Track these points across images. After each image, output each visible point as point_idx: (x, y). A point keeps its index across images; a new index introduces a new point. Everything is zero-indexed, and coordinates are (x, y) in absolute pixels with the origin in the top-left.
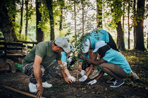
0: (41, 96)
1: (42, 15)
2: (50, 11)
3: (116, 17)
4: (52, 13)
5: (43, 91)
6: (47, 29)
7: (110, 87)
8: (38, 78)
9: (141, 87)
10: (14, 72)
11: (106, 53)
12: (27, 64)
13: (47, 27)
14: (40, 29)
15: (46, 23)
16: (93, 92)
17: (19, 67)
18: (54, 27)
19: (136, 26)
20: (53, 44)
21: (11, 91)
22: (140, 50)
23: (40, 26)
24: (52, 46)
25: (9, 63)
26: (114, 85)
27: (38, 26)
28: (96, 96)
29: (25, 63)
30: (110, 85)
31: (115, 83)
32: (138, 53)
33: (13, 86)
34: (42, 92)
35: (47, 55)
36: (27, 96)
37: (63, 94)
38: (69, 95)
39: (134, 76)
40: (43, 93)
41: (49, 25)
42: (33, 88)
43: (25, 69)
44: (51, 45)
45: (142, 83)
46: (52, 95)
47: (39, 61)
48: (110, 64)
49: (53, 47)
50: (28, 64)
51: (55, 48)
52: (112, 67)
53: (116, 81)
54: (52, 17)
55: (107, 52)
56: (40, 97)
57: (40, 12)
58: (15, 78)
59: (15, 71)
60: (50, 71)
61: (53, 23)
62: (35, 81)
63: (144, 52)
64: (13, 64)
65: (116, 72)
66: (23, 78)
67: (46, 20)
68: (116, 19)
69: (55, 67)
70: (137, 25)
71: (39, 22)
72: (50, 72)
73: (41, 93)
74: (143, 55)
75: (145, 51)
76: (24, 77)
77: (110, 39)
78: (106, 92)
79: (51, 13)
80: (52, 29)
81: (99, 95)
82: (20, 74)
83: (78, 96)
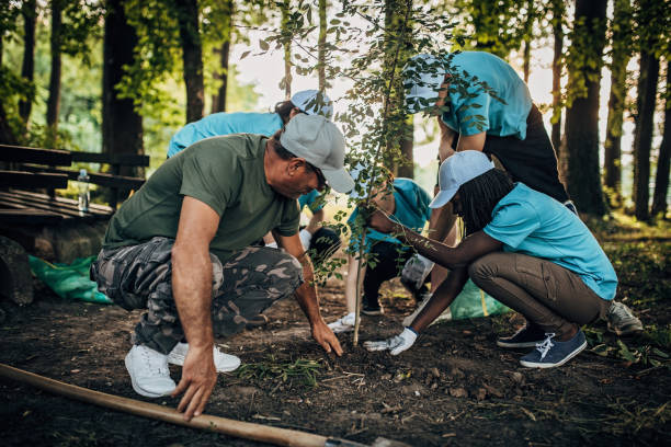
0: (196, 413)
1: (140, 38)
2: (185, 15)
4: (195, 23)
6: (163, 103)
8: (193, 314)
9: (666, 368)
10: (24, 299)
12: (125, 247)
13: (160, 97)
14: (129, 101)
15: (157, 73)
16: (459, 392)
17: (47, 273)
18: (203, 94)
19: (583, 98)
20: (271, 148)
21: (32, 388)
23: (129, 91)
24: (265, 159)
26: (543, 356)
27: (119, 86)
28: (481, 410)
29: (118, 241)
30: (519, 358)
31: (545, 347)
33: (34, 366)
34: (205, 391)
35: (239, 203)
37: (309, 402)
38: (341, 406)
41: (178, 82)
43: (117, 271)
44: (261, 155)
46: (257, 406)
47: (205, 229)
48: (522, 258)
50: (132, 245)
52: (530, 271)
53: (548, 340)
54: (195, 42)
56: (192, 416)
57: (129, 22)
58: (34, 329)
59: (30, 294)
60: (239, 286)
61: (199, 73)
63: (600, 222)
64: (18, 258)
65: (550, 296)
66: (75, 327)
67: (160, 64)
69: (264, 266)
70: (586, 95)
71: (126, 67)
72: (239, 292)
73: (200, 398)
75: (606, 218)
76: (81, 322)
78: (518, 391)
79: (189, 25)
80: (194, 102)
81: (493, 405)
82: (59, 311)
83: (391, 414)
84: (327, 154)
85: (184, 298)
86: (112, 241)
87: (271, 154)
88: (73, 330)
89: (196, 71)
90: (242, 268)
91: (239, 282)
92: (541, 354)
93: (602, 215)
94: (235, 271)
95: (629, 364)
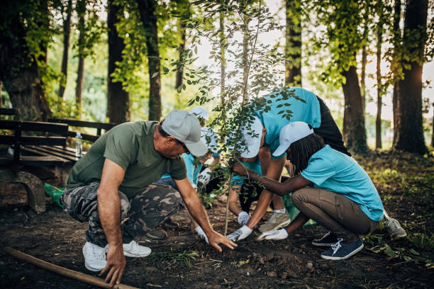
0: (117, 283)
1: (125, 45)
2: (148, 34)
3: (342, 55)
4: (155, 38)
5: (124, 266)
6: (140, 84)
7: (321, 258)
8: (111, 228)
9: (413, 262)
10: (40, 209)
11: (311, 159)
12: (77, 187)
13: (138, 81)
14: (119, 84)
15: (136, 67)
16: (272, 274)
17: (55, 194)
18: (160, 81)
19: (401, 80)
20: (157, 129)
21: (30, 265)
22: (410, 151)
23: (119, 78)
24: (155, 136)
25: (26, 183)
27: (113, 75)
28: (281, 285)
29: (74, 183)
30: (320, 253)
31: (337, 247)
32: (406, 159)
33: (36, 251)
35: (137, 161)
36: (76, 280)
37: (182, 277)
38: (200, 280)
39: (393, 229)
40: (125, 272)
41: (145, 73)
42: (95, 257)
43: (72, 201)
44: (151, 134)
45: (416, 249)
46: (152, 278)
47: (116, 179)
48: (323, 192)
49: (157, 139)
50: (81, 186)
51: (161, 143)
52: (328, 200)
54: (155, 50)
55: (313, 156)
56: (115, 283)
57: (119, 35)
59: (44, 207)
60: (144, 209)
61: (157, 68)
62: (101, 237)
63: (421, 159)
64: (38, 186)
65: (339, 216)
66: (66, 227)
67: (137, 59)
68: (341, 59)
70: (403, 78)
71: (117, 63)
72: (145, 213)
73: (118, 274)
74: (420, 168)
75: (426, 156)
76: (69, 225)
77: (322, 119)
78: (308, 274)
79: (151, 39)
80: (154, 86)
81: (289, 282)
82: (59, 217)
83: (227, 285)
84: (188, 134)
85: (105, 219)
86: (71, 183)
87: (157, 134)
88: (63, 229)
89: (155, 66)
90: (146, 198)
91: (144, 207)
92: (333, 251)
93: (423, 154)
94: (142, 200)
95: (389, 259)
